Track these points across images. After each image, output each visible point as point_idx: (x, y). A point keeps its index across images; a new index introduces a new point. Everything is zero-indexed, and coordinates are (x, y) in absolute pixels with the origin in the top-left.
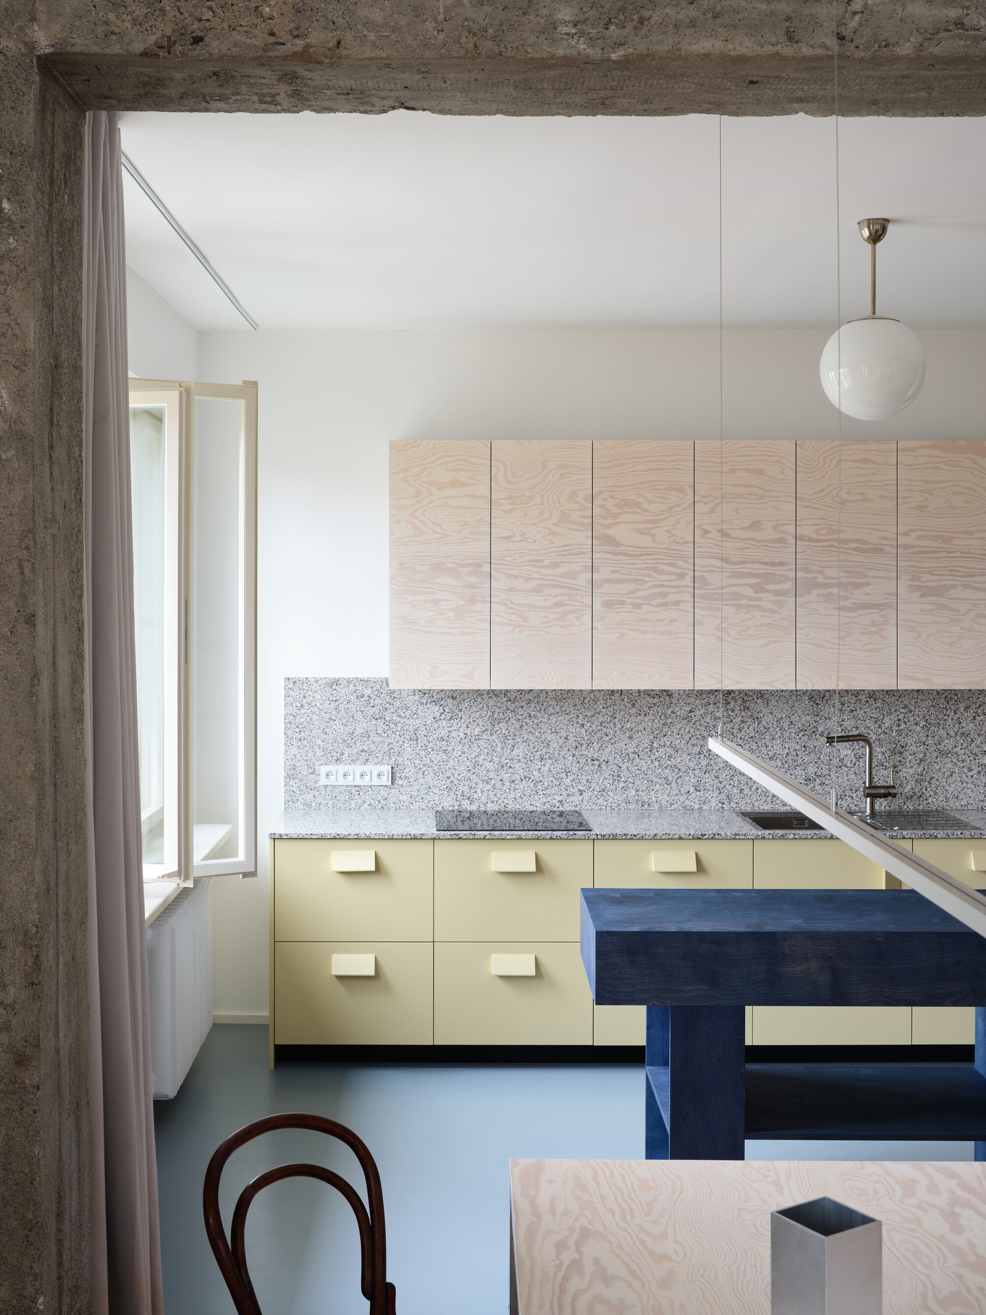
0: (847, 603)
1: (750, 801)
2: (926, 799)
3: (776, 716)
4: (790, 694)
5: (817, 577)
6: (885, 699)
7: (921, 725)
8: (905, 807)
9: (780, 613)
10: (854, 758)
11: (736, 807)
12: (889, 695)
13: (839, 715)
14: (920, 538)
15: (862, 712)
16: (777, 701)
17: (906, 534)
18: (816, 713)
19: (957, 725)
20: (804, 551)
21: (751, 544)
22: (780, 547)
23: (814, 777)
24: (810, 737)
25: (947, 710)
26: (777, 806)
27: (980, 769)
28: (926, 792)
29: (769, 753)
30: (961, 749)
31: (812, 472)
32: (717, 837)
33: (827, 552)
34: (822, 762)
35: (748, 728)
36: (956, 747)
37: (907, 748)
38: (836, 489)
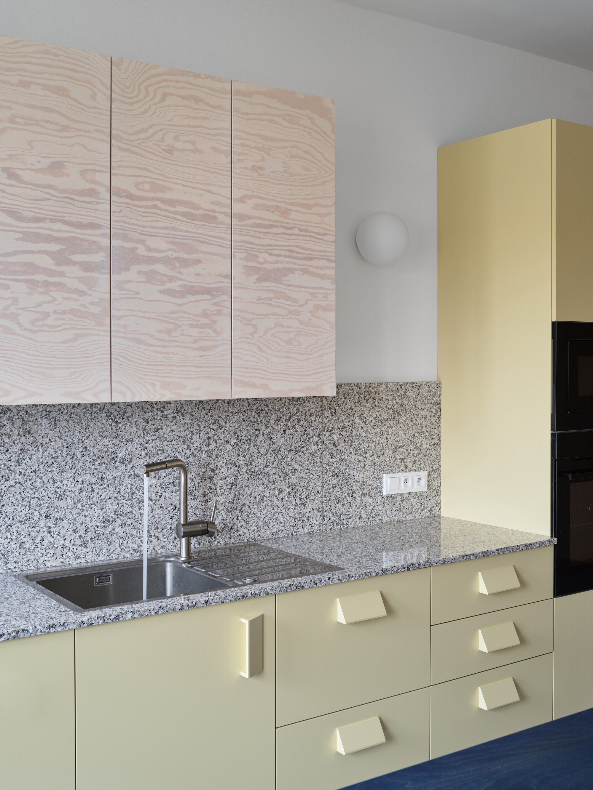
0: (174, 286)
1: (33, 557)
2: (238, 531)
3: (65, 440)
4: (83, 411)
5: (137, 248)
6: (194, 414)
7: (232, 444)
8: (216, 543)
9: (90, 295)
10: (160, 489)
11: (15, 568)
12: (198, 408)
13: (142, 436)
14: (256, 207)
15: (169, 430)
16: (68, 421)
17: (241, 200)
18: (115, 435)
19: (268, 441)
20: (121, 211)
21: (50, 194)
22: (90, 203)
23: (114, 516)
24: (108, 466)
25: (258, 424)
26: (68, 560)
27: (290, 489)
28: (237, 522)
29: (58, 490)
30: (272, 468)
31: (132, 104)
32: (21, 635)
33: (151, 215)
34: (123, 496)
35: (30, 459)
36: (267, 466)
37: (217, 472)
38: (161, 130)
